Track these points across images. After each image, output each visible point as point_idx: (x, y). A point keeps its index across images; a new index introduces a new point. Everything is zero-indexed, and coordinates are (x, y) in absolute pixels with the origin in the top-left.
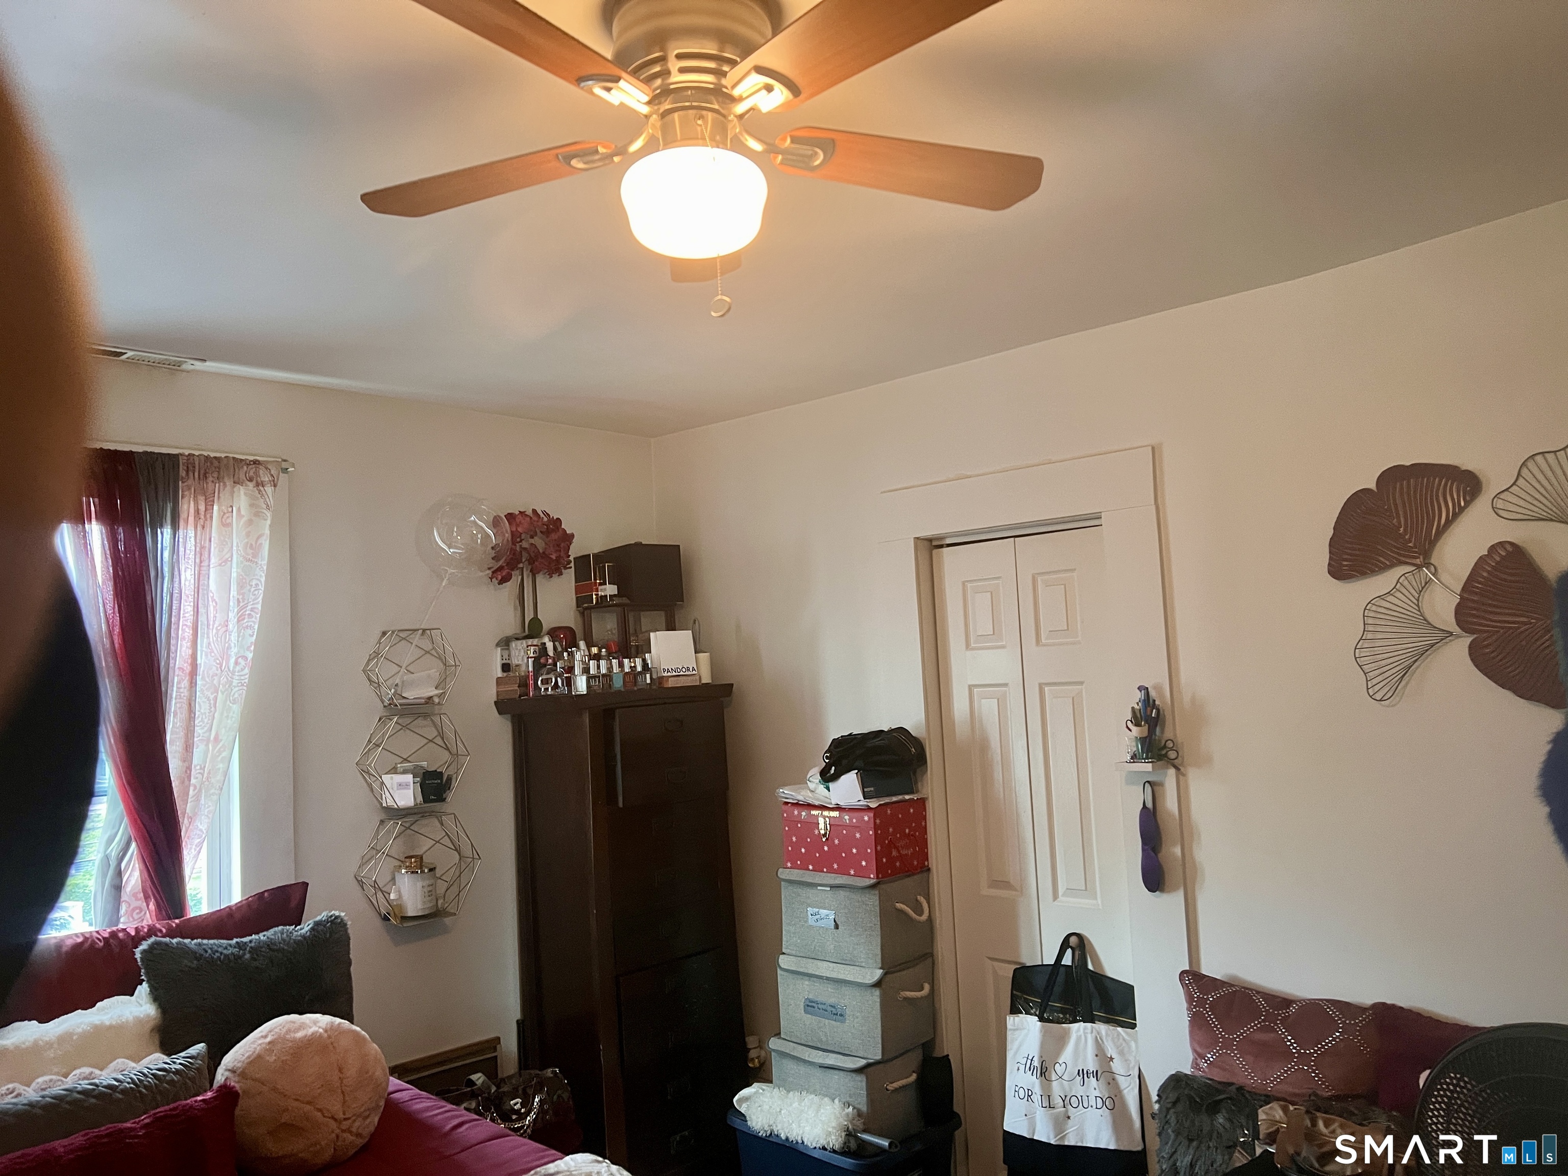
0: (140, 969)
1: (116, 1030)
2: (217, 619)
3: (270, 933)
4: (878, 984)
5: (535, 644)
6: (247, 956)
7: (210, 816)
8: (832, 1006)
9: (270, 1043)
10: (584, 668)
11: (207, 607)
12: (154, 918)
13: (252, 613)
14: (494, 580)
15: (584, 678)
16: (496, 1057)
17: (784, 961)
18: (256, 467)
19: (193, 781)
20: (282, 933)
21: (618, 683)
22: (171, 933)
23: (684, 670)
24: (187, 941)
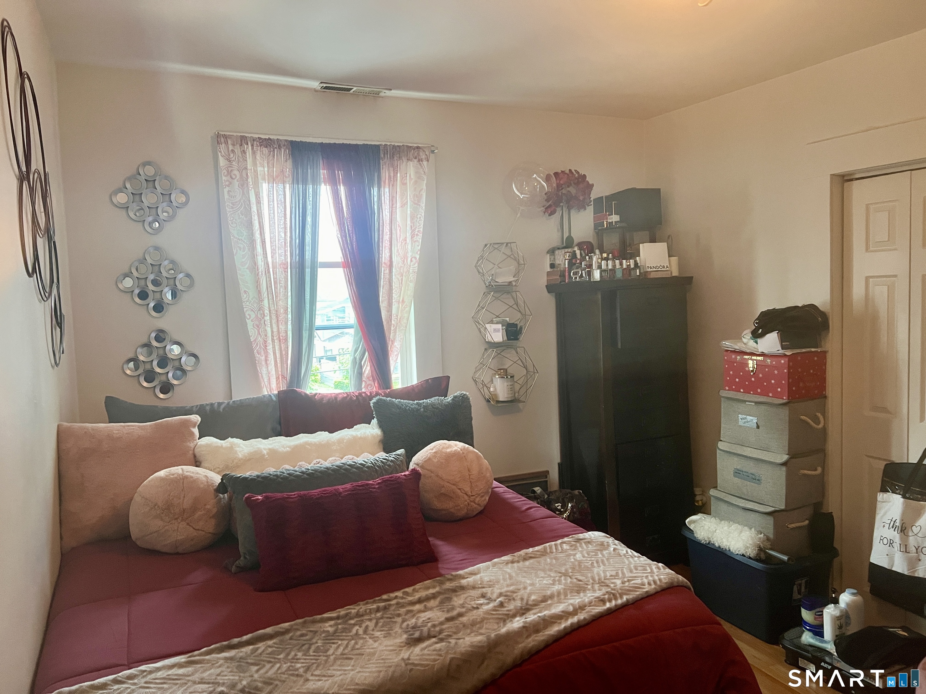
0: (373, 411)
1: (363, 439)
2: (402, 236)
3: (433, 399)
4: (784, 464)
5: (569, 251)
6: (422, 410)
7: (402, 341)
8: (752, 474)
9: (435, 452)
10: (598, 266)
11: (396, 230)
12: (377, 388)
13: (418, 233)
14: (546, 213)
15: (599, 271)
16: (547, 481)
17: (721, 445)
18: (418, 151)
19: (393, 322)
20: (438, 400)
21: (619, 275)
22: (387, 395)
23: (661, 267)
24: (394, 400)
